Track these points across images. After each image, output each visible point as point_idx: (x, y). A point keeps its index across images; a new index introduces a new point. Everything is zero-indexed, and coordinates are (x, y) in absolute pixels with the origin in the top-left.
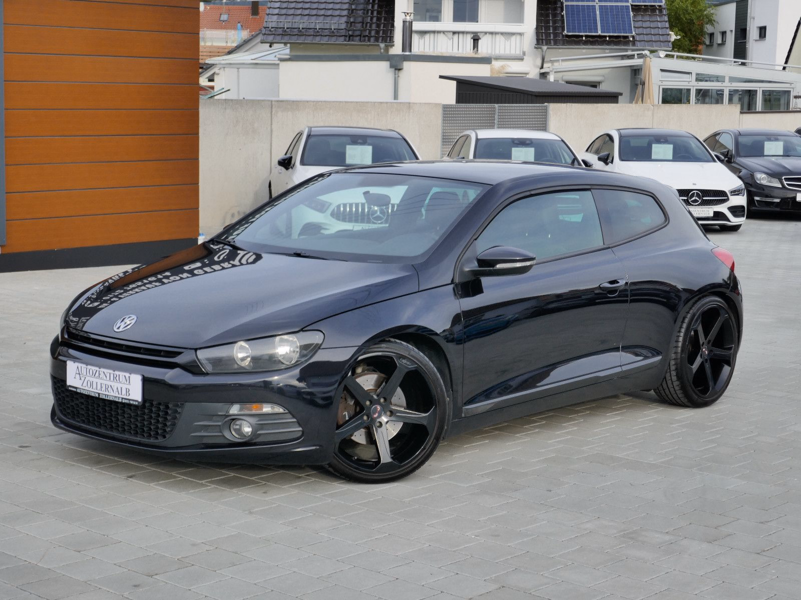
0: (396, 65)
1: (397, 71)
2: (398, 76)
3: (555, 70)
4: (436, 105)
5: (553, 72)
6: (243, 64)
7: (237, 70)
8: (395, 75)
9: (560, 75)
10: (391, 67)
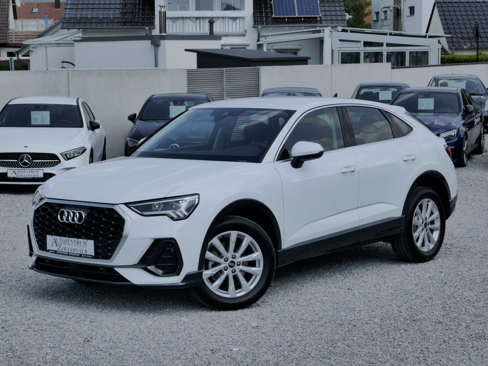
0: (156, 42)
1: (156, 47)
2: (157, 50)
3: (267, 42)
4: (183, 69)
5: (266, 44)
6: (50, 44)
7: (45, 48)
8: (155, 49)
9: (271, 46)
10: (152, 44)
